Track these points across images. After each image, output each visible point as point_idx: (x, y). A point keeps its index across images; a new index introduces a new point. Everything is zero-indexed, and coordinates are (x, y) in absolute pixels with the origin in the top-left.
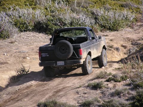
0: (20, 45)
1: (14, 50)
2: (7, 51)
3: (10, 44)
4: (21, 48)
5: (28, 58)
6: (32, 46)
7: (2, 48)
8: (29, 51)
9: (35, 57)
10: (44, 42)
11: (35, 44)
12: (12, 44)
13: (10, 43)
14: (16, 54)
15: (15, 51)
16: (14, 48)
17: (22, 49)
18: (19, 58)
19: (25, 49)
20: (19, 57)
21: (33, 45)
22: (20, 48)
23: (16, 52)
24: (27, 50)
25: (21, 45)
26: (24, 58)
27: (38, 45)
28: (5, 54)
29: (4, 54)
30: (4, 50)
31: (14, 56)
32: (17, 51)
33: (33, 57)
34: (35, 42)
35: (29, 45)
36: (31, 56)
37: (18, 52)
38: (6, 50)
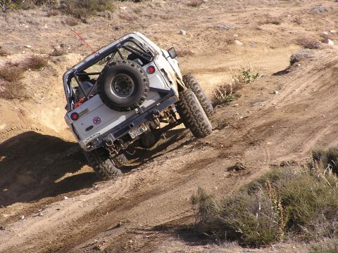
0: (214, 12)
1: (202, 22)
2: (187, 25)
3: (189, 8)
4: (218, 18)
5: (237, 42)
6: (242, 15)
7: (171, 18)
8: (238, 26)
9: (255, 40)
10: (270, 5)
11: (249, 9)
12: (195, 9)
13: (188, 5)
14: (208, 32)
15: (204, 25)
16: (201, 18)
17: (222, 21)
18: (216, 44)
19: (227, 20)
20: (218, 41)
21: (246, 11)
22: (216, 19)
23: (208, 28)
24: (232, 23)
25: (217, 11)
26: (230, 42)
27: (256, 12)
28: (184, 32)
29: (181, 33)
30: (179, 23)
31: (206, 38)
32: (210, 25)
33: (250, 40)
34: (249, 4)
35: (235, 12)
36: (245, 39)
37: (214, 28)
38: (184, 23)
